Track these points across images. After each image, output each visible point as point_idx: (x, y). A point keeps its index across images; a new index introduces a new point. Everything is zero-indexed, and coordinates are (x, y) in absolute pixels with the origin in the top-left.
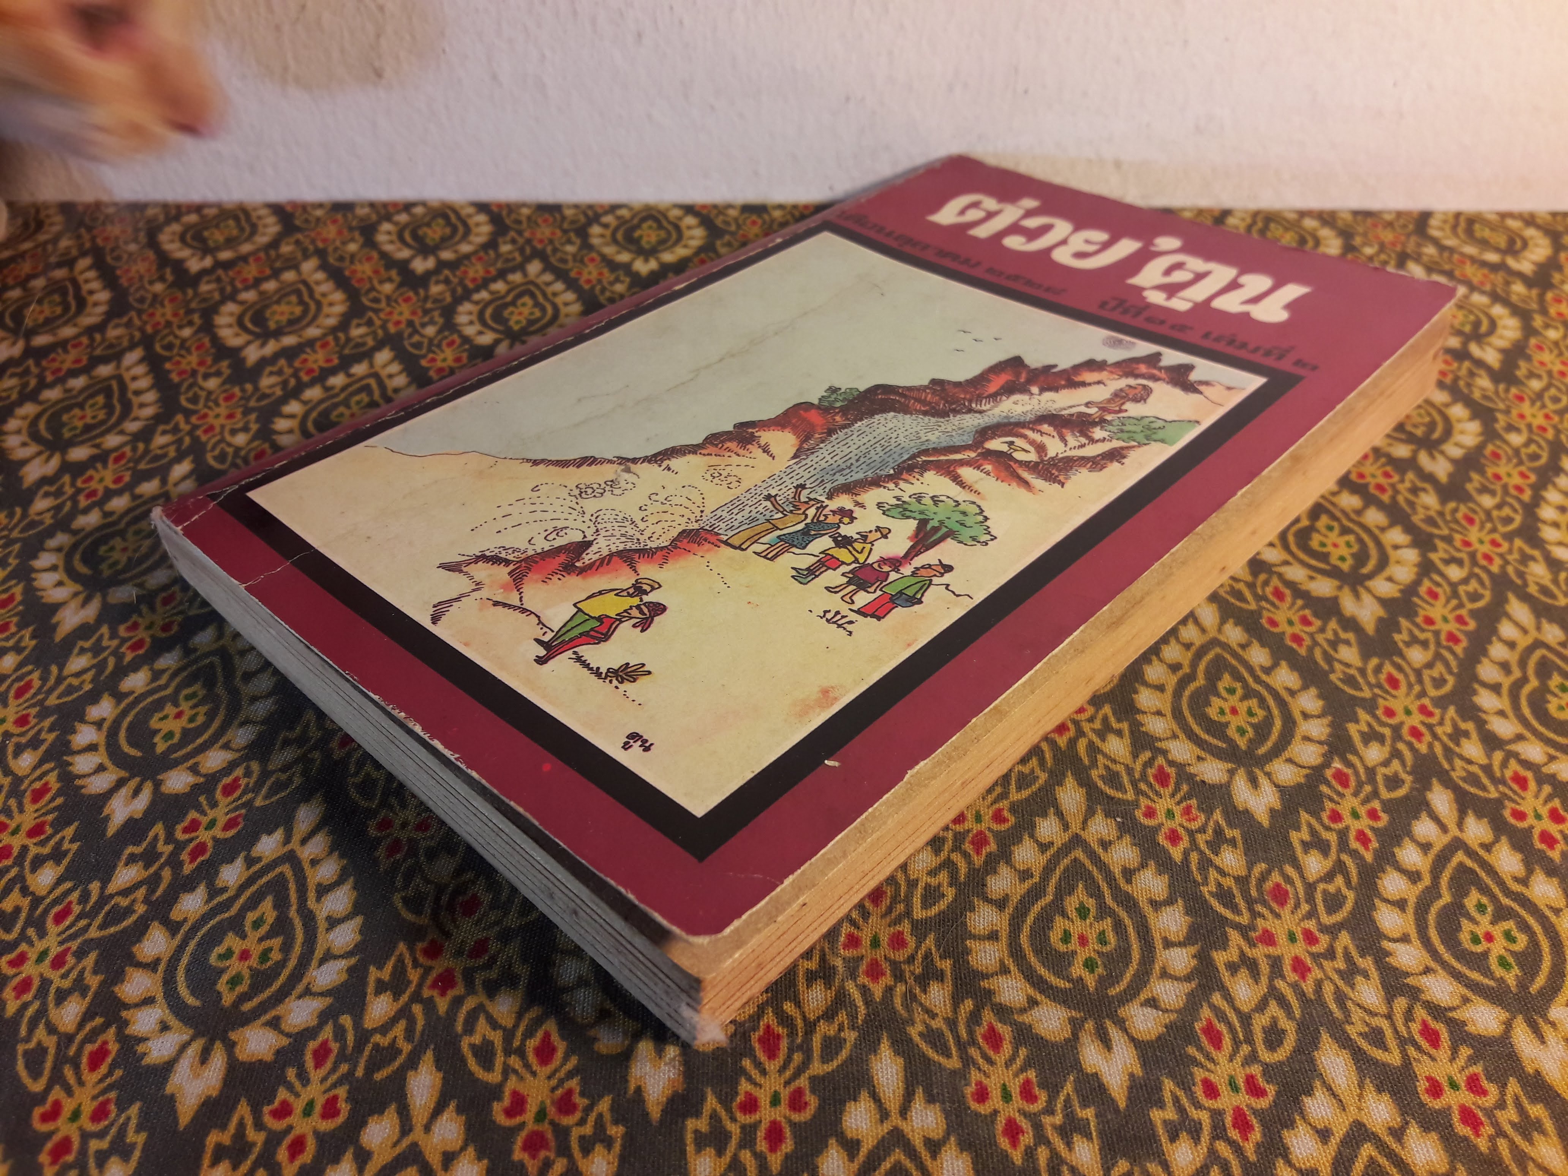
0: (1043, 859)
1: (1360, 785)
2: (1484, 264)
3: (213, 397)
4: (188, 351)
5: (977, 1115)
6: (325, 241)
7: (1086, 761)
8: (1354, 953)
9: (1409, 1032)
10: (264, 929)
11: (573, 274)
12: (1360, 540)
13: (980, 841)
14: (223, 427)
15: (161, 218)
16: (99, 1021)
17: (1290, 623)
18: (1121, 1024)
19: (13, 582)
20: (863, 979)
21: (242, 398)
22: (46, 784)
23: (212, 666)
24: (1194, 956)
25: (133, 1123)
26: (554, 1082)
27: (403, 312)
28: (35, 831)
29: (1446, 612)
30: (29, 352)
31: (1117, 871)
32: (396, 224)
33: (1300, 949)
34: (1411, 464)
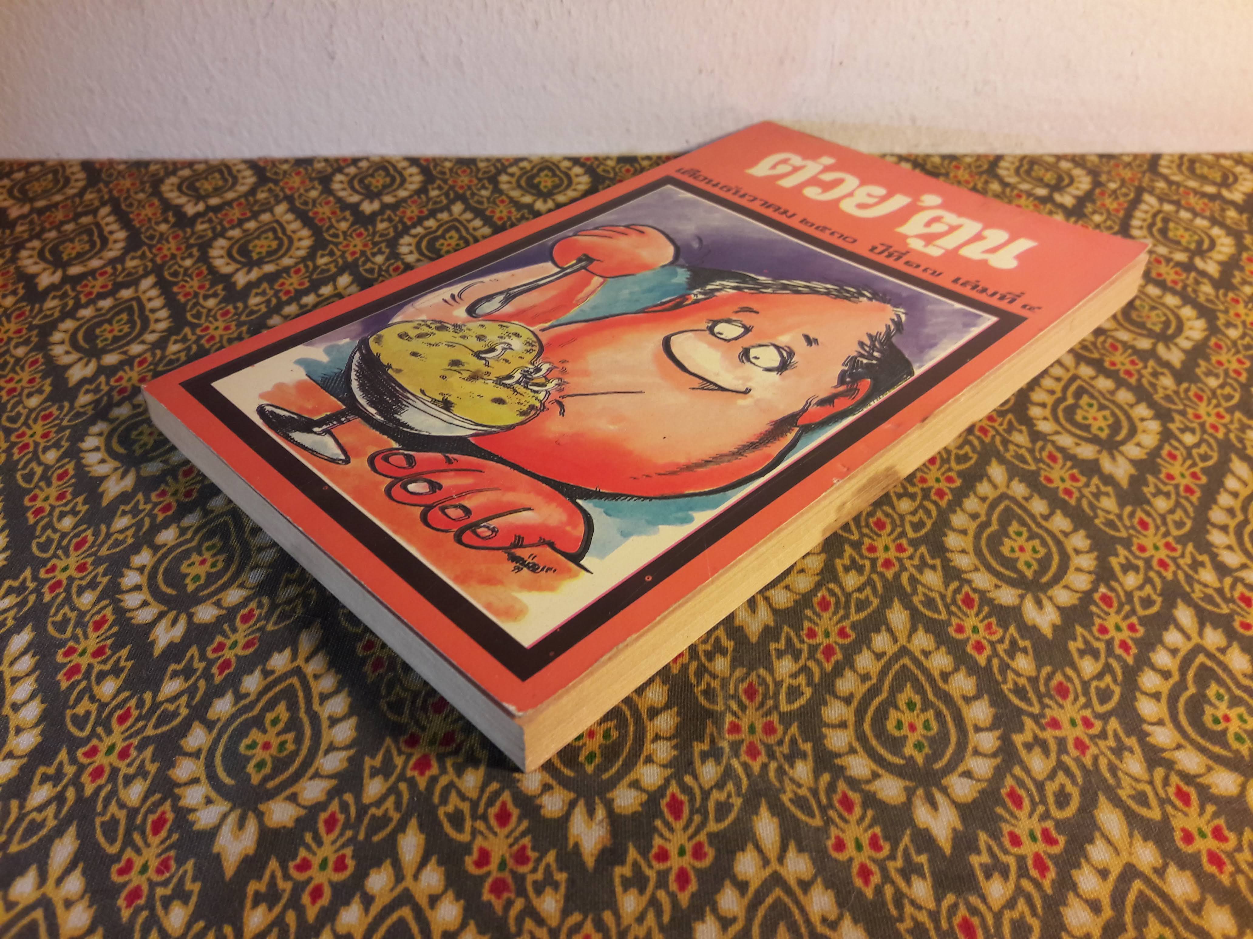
0: (879, 665)
1: (1121, 606)
2: (1204, 195)
3: (212, 313)
4: (190, 276)
5: (836, 860)
6: (291, 189)
7: (909, 589)
8: (1122, 734)
9: (1167, 794)
10: (281, 725)
11: (488, 213)
12: (1113, 414)
13: (829, 651)
14: (221, 336)
15: (162, 173)
16: (157, 796)
17: (1063, 480)
18: (944, 790)
19: (67, 460)
20: (744, 758)
21: (235, 314)
22: (104, 616)
23: (226, 523)
24: (998, 738)
25: (190, 875)
26: (511, 840)
27: (357, 244)
28: (98, 653)
29: (1183, 470)
30: (66, 279)
31: (936, 674)
32: (347, 175)
33: (1080, 731)
34: (1152, 353)
